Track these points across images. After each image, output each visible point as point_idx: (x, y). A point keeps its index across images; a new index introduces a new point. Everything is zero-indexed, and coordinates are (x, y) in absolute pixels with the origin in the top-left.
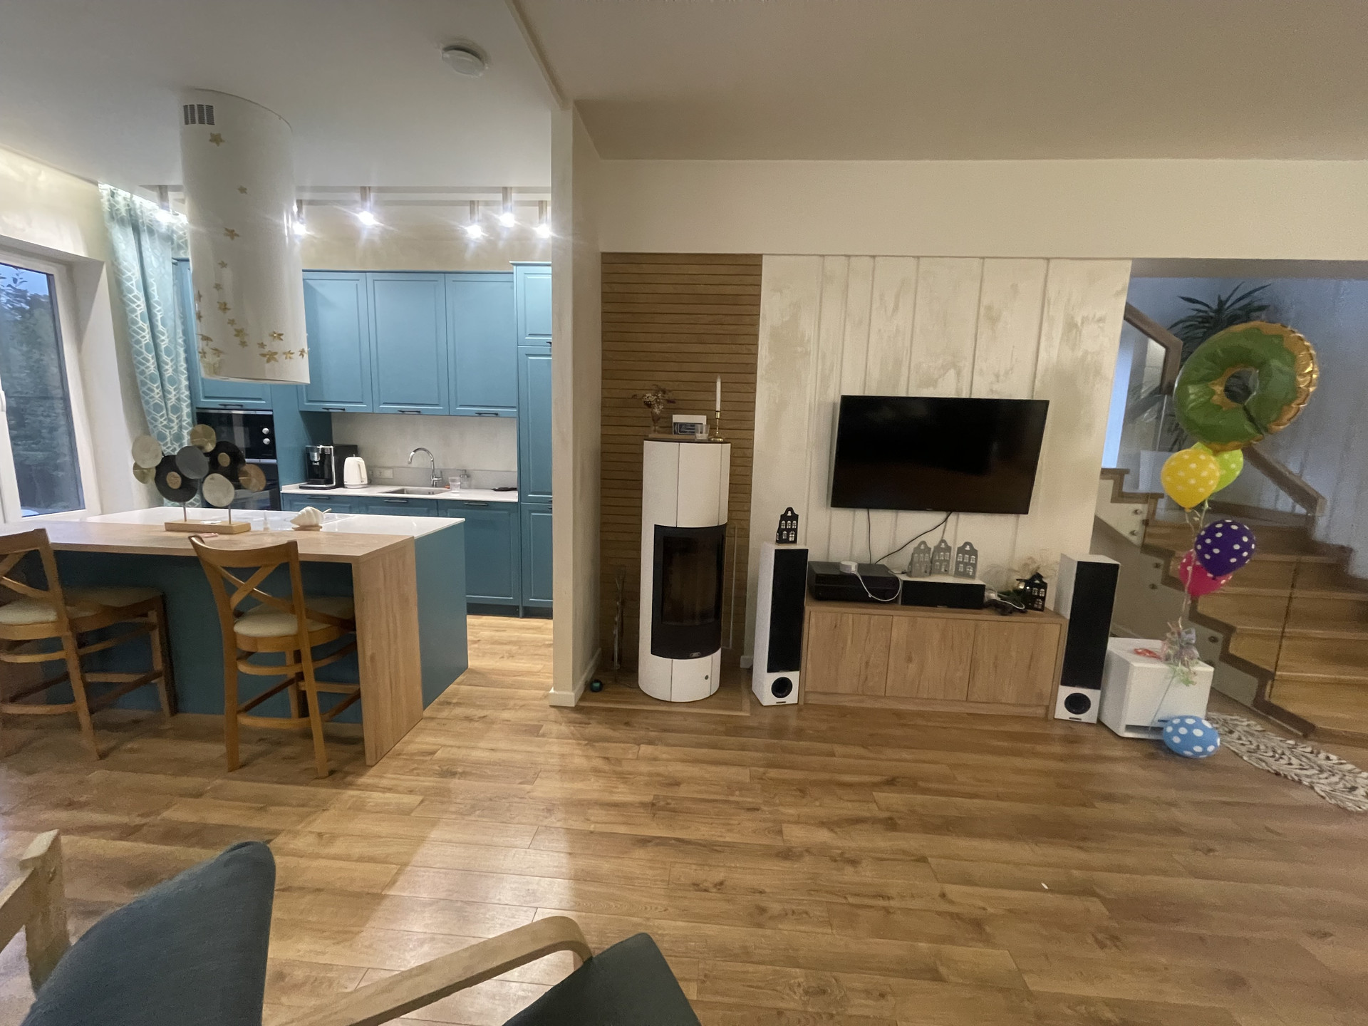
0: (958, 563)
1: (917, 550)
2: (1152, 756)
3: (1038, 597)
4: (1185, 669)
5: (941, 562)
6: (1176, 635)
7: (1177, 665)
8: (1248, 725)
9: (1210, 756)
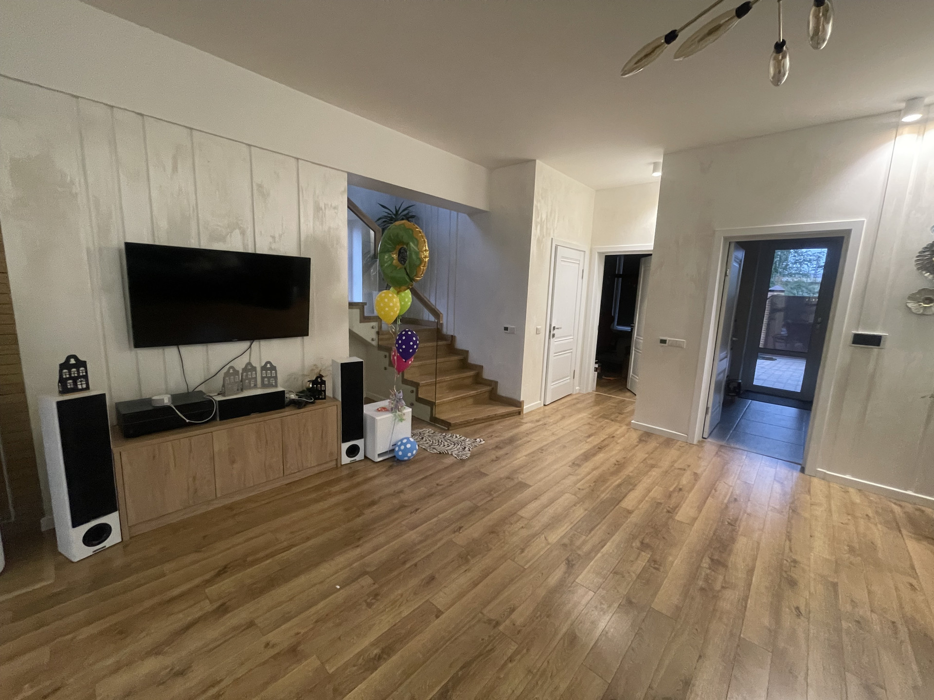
0: (263, 378)
1: (227, 374)
2: (391, 467)
3: (321, 391)
4: (400, 413)
5: (250, 380)
6: (394, 396)
7: (396, 412)
8: (429, 432)
9: (415, 456)
